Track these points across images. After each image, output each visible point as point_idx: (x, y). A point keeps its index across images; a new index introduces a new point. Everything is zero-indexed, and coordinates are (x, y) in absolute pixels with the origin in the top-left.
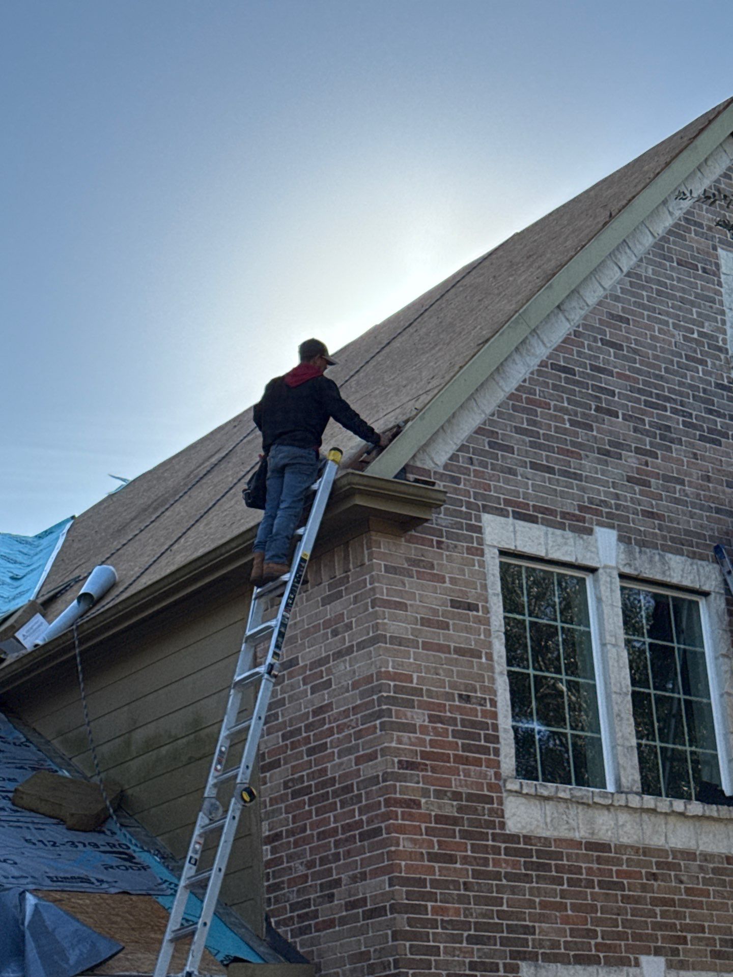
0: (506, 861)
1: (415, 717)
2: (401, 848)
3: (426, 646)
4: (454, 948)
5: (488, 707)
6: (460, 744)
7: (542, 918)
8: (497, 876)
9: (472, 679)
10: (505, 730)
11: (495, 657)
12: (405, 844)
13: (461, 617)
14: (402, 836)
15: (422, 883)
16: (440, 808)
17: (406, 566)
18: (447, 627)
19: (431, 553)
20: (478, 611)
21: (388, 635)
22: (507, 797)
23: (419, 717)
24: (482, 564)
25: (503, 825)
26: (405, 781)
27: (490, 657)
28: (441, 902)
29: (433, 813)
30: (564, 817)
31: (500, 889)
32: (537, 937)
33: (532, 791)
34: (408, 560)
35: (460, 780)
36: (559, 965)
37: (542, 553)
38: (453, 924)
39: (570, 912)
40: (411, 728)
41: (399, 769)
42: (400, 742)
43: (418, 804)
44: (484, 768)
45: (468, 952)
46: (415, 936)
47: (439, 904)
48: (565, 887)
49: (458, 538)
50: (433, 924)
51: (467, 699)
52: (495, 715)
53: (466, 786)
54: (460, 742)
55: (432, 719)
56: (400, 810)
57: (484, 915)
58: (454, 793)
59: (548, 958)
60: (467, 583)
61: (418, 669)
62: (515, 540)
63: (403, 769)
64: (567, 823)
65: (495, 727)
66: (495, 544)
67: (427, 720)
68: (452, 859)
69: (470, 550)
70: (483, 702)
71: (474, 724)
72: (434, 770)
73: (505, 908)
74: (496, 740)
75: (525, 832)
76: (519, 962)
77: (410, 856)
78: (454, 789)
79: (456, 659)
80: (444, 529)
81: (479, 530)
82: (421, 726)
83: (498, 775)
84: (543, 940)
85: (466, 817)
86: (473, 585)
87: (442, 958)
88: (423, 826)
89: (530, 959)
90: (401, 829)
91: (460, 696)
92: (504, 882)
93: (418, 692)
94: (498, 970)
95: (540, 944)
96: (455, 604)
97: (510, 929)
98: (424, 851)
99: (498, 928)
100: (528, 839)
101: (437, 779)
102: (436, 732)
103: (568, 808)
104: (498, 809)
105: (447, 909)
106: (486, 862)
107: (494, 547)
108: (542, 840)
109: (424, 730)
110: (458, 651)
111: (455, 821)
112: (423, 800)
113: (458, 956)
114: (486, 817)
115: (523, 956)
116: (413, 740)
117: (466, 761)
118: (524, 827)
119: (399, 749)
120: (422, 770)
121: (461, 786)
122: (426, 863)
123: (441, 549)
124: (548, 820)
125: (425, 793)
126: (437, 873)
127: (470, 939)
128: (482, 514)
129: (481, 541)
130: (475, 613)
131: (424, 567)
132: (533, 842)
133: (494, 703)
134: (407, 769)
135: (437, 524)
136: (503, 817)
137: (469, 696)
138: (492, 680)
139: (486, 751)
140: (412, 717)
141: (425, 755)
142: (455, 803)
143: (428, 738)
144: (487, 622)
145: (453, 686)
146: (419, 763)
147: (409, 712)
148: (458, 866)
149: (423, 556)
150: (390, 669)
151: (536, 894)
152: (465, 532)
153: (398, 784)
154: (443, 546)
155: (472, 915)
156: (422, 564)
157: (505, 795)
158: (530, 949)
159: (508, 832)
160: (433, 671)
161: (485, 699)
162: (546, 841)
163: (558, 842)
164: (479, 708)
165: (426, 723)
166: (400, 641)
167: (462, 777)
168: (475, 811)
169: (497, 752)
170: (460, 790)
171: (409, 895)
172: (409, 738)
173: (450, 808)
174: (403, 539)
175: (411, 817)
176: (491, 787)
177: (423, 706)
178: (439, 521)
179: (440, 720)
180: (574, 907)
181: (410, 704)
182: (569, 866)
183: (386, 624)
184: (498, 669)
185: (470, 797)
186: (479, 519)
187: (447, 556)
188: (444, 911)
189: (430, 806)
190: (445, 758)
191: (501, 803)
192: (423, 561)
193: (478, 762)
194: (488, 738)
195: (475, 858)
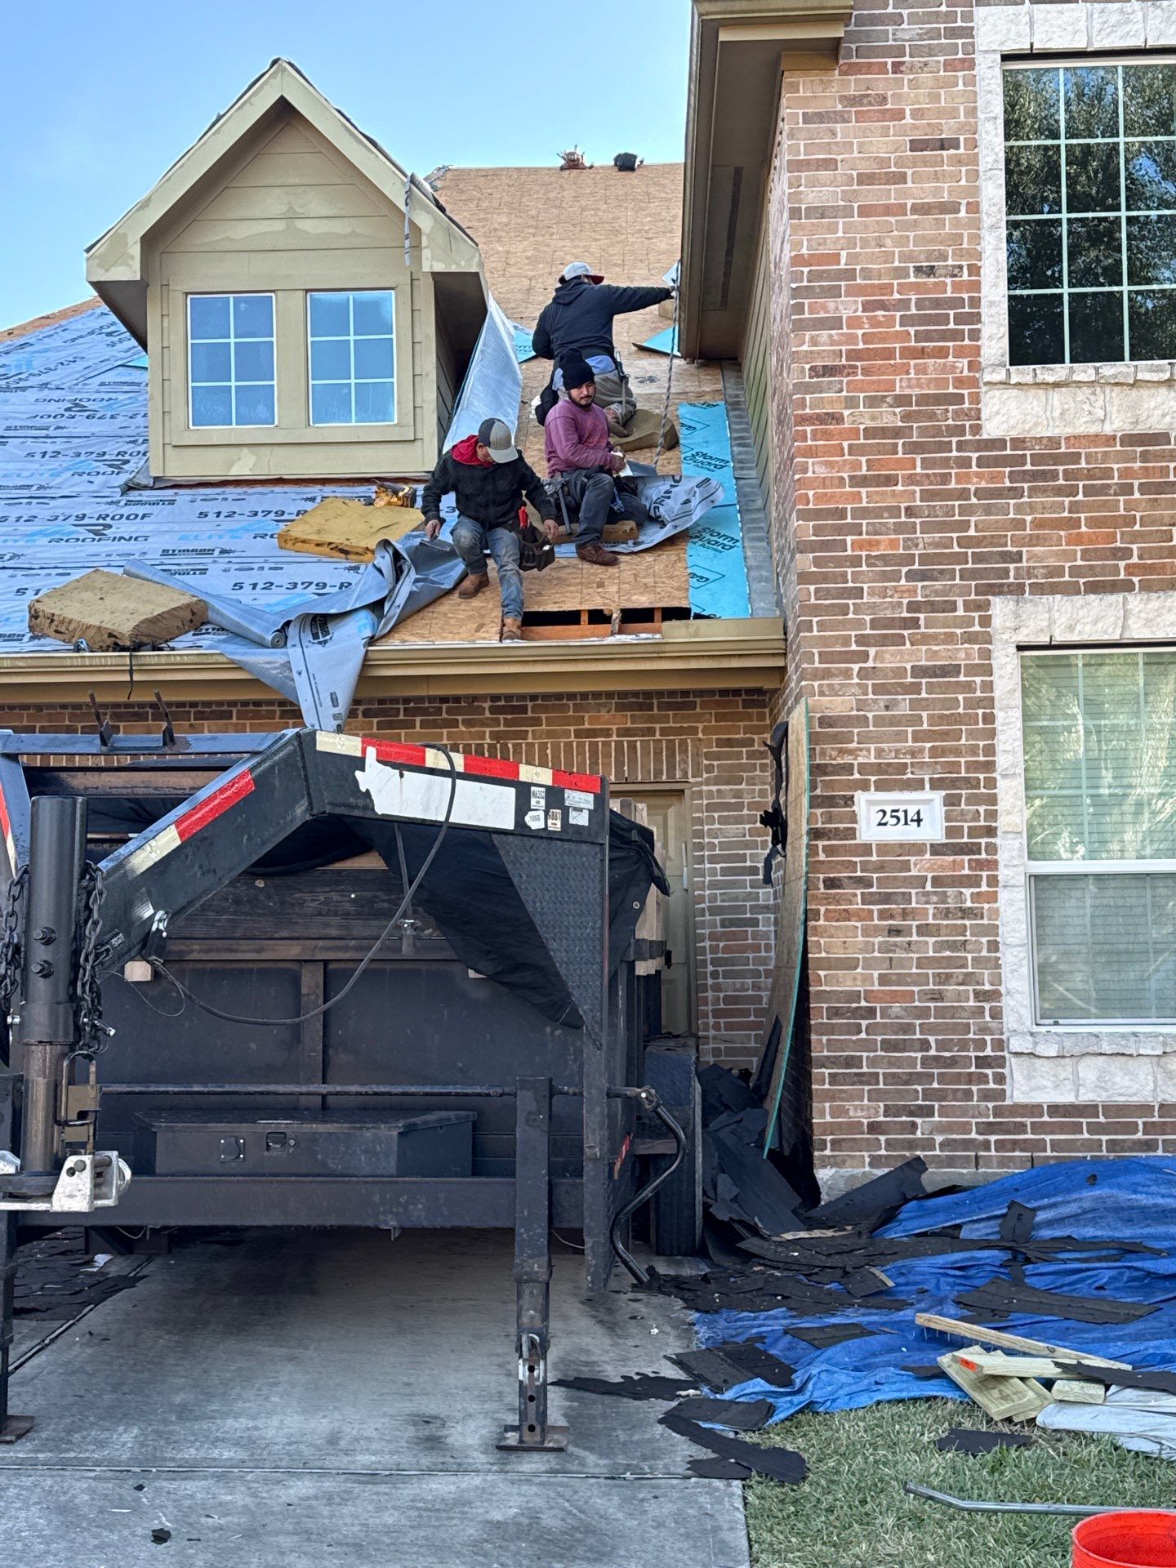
0: (977, 475)
1: (840, 307)
2: (810, 474)
3: (865, 211)
4: (886, 588)
5: (965, 276)
6: (913, 333)
7: (1033, 541)
8: (963, 494)
9: (941, 243)
10: (992, 304)
11: (984, 207)
12: (816, 469)
13: (925, 162)
14: (810, 461)
15: (842, 514)
16: (873, 419)
17: (839, 107)
18: (902, 178)
19: (880, 84)
20: (957, 148)
21: (803, 207)
22: (986, 392)
23: (848, 307)
24: (971, 81)
25: (976, 429)
26: (821, 392)
27: (974, 208)
28: (867, 534)
29: (862, 427)
30: (1086, 407)
31: (964, 510)
32: (1024, 564)
33: (1029, 379)
34: (843, 99)
35: (909, 379)
36: (1058, 597)
37: (1080, 44)
38: (884, 559)
39: (1084, 529)
40: (836, 323)
41: (810, 377)
42: (814, 342)
43: (837, 418)
44: (951, 358)
45: (908, 591)
46: (825, 578)
47: (864, 536)
48: (1080, 497)
49: (931, 51)
50: (856, 561)
51: (931, 271)
52: (976, 286)
53: (920, 386)
54: (912, 330)
55: (867, 306)
56: (809, 429)
57: (937, 545)
58: (897, 397)
59: (1039, 590)
60: (940, 113)
61: (851, 243)
62: (1032, 34)
63: (818, 376)
64: (1090, 413)
65: (975, 302)
66: (995, 47)
67: (860, 309)
68: (890, 481)
69: (948, 66)
70: (956, 271)
71: (937, 304)
72: (866, 371)
73: (972, 532)
74: (976, 318)
75: (1014, 434)
76: (990, 598)
77: (824, 482)
78: (897, 392)
79: (915, 221)
80: (907, 44)
81: (968, 32)
82: (849, 318)
83: (974, 366)
84: (1034, 568)
85: (915, 425)
86: (953, 113)
87: (865, 600)
88: (845, 444)
89: (1010, 593)
90: (810, 452)
91: (918, 269)
92: (974, 500)
93: (849, 274)
94: (955, 610)
95: (1030, 573)
96: (916, 145)
97: (978, 558)
98: (845, 475)
99: (961, 558)
100: (1018, 442)
101: (873, 382)
102: (874, 322)
103: (1094, 394)
104: (970, 409)
105: (878, 542)
106: (945, 478)
107: (995, 51)
108: (1045, 441)
109: (854, 322)
110: (916, 209)
111: (897, 433)
112: (846, 413)
113: (891, 597)
114: (950, 422)
115: (998, 590)
116: (836, 338)
117: (922, 353)
118: (1013, 428)
119: (811, 352)
120: (848, 375)
121: (909, 387)
122: (848, 489)
123: (901, 72)
124: (1057, 414)
125: (851, 403)
126: (865, 499)
127: (911, 576)
128: (975, 9)
129: (970, 49)
130: (952, 151)
131: (870, 104)
132: (1028, 444)
133: (975, 270)
134: (823, 376)
135: (895, 40)
136: (979, 419)
137: (933, 267)
138: (976, 239)
139: (956, 335)
140: (837, 309)
141: (854, 355)
142: (898, 410)
143: (860, 332)
144: (975, 160)
145: (906, 257)
146: (844, 366)
147: (831, 304)
148: (899, 488)
149: (868, 89)
150: (804, 251)
151: (1028, 510)
152: (943, 41)
153: (808, 397)
154: (903, 68)
155: (917, 545)
156: (865, 101)
157: (984, 389)
158: (1011, 580)
159: (985, 436)
160: (873, 243)
161: (961, 267)
162: (1054, 442)
163: (1072, 441)
164: (949, 280)
165: (859, 313)
166: (822, 212)
167: (912, 376)
168: (932, 416)
169: (975, 335)
170: (907, 392)
171: (817, 530)
172: (831, 336)
173: (890, 417)
174: (837, 72)
175: (827, 435)
176: (960, 382)
177: (853, 291)
178: (899, 35)
179: (883, 306)
180: (1091, 522)
181: (834, 292)
182: (1089, 470)
183: (801, 193)
184: (987, 221)
185: (924, 399)
186: (968, 17)
187: (910, 81)
188: (871, 544)
189: (862, 418)
190: (889, 354)
191: (976, 399)
192: (869, 95)
193: (942, 353)
194: (959, 319)
195: (928, 475)
